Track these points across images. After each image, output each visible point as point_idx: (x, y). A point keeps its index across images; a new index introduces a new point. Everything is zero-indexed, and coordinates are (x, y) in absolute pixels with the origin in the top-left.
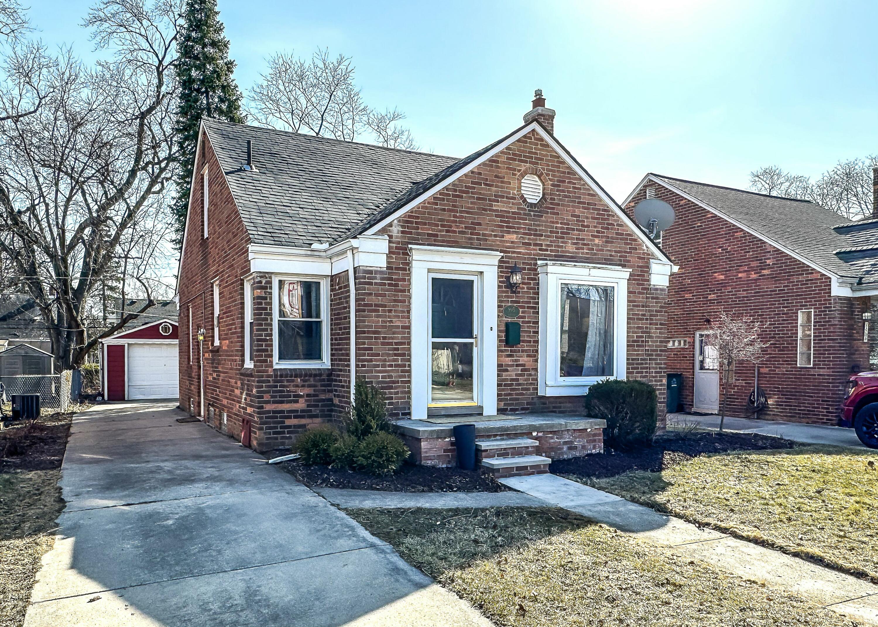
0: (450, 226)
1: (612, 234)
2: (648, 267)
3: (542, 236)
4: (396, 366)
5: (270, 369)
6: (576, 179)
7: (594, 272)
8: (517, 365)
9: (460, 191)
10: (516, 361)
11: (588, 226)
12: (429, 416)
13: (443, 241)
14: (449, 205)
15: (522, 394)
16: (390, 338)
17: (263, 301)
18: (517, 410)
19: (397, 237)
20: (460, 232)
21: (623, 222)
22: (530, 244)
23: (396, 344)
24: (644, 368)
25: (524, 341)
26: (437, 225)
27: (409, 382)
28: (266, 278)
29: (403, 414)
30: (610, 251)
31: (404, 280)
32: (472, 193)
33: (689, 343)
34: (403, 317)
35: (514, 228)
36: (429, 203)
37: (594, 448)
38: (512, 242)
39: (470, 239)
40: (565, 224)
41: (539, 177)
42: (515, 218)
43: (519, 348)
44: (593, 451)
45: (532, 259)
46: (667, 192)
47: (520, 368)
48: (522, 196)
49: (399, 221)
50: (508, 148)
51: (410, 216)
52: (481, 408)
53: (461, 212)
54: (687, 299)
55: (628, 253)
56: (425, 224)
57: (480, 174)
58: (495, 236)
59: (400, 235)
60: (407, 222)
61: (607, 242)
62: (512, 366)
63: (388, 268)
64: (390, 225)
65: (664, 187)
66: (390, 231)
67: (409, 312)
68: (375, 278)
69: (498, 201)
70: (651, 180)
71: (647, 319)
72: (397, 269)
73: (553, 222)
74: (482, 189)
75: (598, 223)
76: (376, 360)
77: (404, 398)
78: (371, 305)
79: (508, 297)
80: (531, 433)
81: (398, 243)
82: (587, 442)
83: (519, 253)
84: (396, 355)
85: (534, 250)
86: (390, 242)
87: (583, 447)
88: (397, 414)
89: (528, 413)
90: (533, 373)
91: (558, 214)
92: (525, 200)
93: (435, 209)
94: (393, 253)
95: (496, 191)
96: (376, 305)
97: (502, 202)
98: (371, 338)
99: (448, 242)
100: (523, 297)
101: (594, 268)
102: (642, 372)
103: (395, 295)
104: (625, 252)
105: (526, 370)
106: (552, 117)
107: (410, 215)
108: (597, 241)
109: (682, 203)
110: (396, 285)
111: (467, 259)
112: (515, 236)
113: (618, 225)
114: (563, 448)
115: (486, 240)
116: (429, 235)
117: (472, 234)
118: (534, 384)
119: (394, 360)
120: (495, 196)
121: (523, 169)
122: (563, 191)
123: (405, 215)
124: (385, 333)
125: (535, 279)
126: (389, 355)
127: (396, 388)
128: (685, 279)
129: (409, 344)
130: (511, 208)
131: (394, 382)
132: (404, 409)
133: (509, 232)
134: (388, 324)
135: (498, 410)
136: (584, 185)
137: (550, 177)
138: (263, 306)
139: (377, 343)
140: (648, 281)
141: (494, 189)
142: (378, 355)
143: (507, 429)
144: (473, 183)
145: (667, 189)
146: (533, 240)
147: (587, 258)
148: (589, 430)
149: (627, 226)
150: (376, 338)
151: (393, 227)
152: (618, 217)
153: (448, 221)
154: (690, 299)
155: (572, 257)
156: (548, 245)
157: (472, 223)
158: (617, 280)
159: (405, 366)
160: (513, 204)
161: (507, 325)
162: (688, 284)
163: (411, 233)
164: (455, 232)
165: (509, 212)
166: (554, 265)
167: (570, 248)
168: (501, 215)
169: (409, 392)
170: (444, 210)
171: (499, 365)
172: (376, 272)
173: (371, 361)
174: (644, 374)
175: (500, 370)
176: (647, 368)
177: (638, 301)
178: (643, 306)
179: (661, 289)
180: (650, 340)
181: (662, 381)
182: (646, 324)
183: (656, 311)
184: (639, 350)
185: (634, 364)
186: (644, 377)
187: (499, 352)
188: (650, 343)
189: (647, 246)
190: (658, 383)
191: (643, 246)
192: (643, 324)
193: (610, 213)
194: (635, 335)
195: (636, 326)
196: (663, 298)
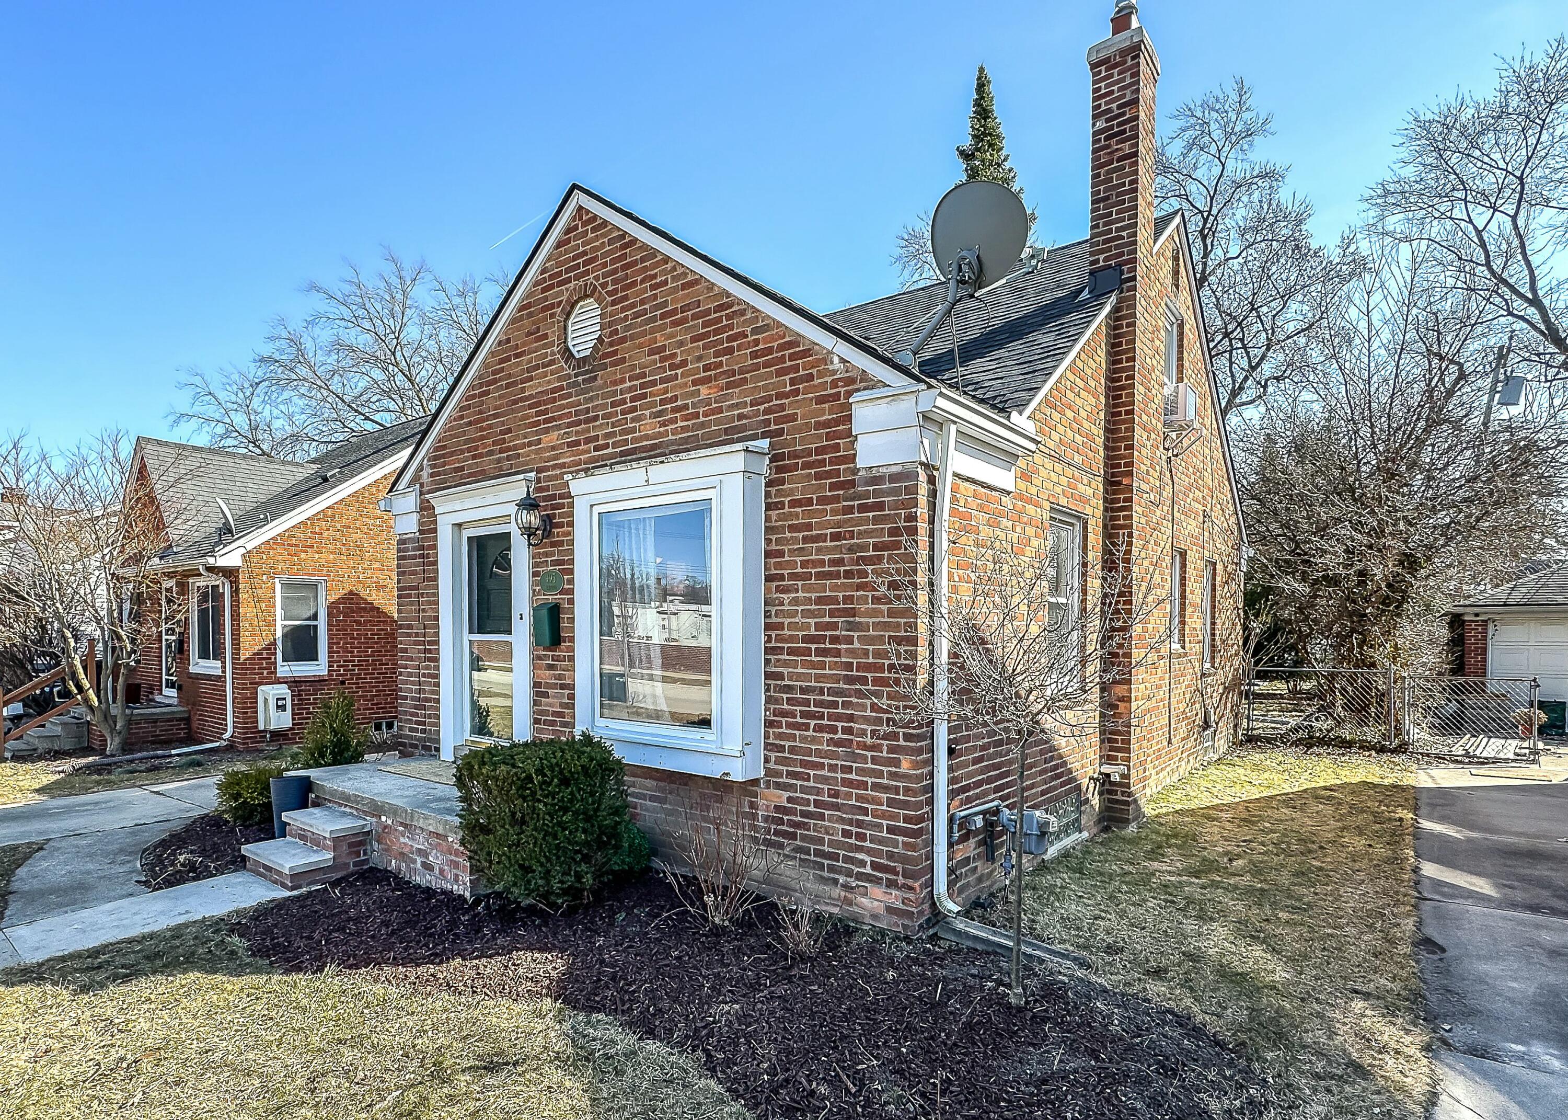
0: (478, 446)
1: (743, 357)
2: (848, 419)
3: (596, 418)
4: (429, 675)
6: (658, 264)
8: (561, 686)
9: (487, 382)
10: (560, 677)
11: (684, 363)
13: (470, 474)
14: (476, 412)
16: (422, 634)
19: (428, 484)
20: (488, 454)
21: (768, 316)
22: (580, 443)
23: (429, 643)
24: (839, 717)
26: (463, 450)
27: (439, 701)
30: (738, 406)
32: (500, 379)
35: (554, 419)
36: (455, 419)
38: (553, 448)
39: (499, 461)
40: (638, 377)
41: (594, 297)
42: (555, 400)
48: (569, 350)
49: (429, 457)
50: (543, 270)
51: (438, 448)
53: (489, 418)
55: (786, 395)
56: (452, 454)
57: (507, 340)
58: (529, 444)
59: (431, 479)
60: (436, 458)
61: (729, 386)
62: (554, 686)
63: (421, 532)
64: (421, 465)
66: (421, 477)
68: (409, 550)
69: (531, 379)
71: (848, 574)
72: (426, 531)
73: (616, 382)
74: (513, 365)
75: (705, 347)
77: (436, 725)
79: (547, 555)
83: (565, 466)
85: (587, 452)
86: (420, 493)
91: (624, 360)
92: (572, 357)
93: (462, 426)
94: (424, 509)
95: (529, 361)
97: (536, 377)
99: (475, 473)
101: (651, 463)
102: (834, 730)
103: (426, 571)
104: (779, 396)
107: (437, 445)
108: (704, 391)
110: (427, 556)
112: (556, 434)
113: (755, 331)
115: (518, 456)
116: (455, 470)
117: (500, 451)
120: (528, 370)
121: (565, 297)
122: (633, 305)
123: (434, 448)
130: (548, 382)
132: (436, 741)
133: (547, 431)
136: (674, 269)
137: (610, 287)
140: (850, 458)
141: (526, 358)
144: (502, 359)
146: (583, 432)
147: (685, 440)
149: (779, 324)
151: (424, 468)
152: (754, 309)
153: (475, 438)
155: (654, 447)
156: (608, 436)
157: (501, 432)
160: (551, 373)
163: (439, 473)
164: (483, 453)
165: (546, 392)
167: (649, 426)
168: (537, 403)
169: (439, 717)
170: (470, 423)
171: (536, 685)
172: (410, 541)
174: (839, 735)
175: (538, 694)
176: (851, 718)
177: (820, 526)
178: (836, 537)
179: (894, 478)
180: (856, 634)
181: (897, 763)
182: (844, 587)
183: (876, 547)
184: (822, 665)
185: (807, 703)
186: (839, 743)
187: (536, 659)
188: (856, 645)
189: (842, 360)
190: (885, 769)
191: (832, 363)
192: (834, 588)
193: (735, 308)
194: (812, 621)
195: (813, 596)
196: (902, 501)
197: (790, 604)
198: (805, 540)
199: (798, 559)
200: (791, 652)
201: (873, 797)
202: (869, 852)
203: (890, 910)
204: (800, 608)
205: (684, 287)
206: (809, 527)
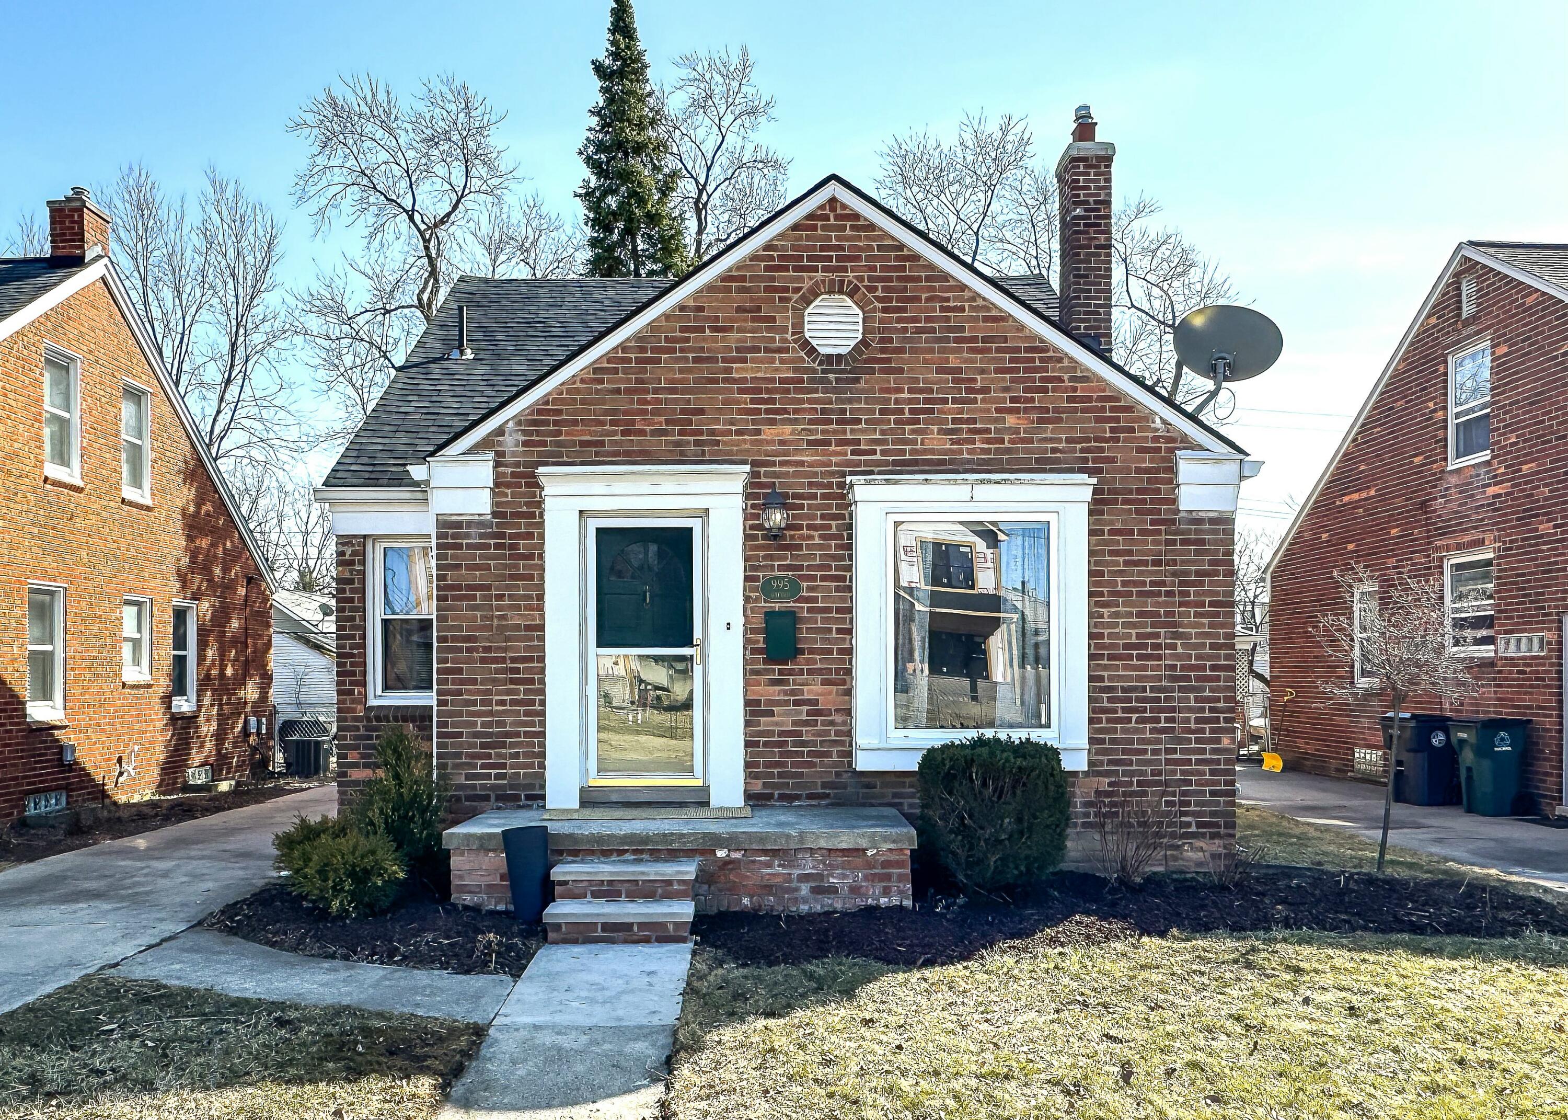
0: (633, 423)
1: (1058, 399)
2: (1172, 470)
3: (857, 422)
4: (513, 702)
5: (360, 707)
6: (950, 289)
7: (982, 492)
8: (797, 703)
9: (654, 350)
10: (793, 692)
11: (985, 390)
12: (584, 803)
13: (616, 454)
14: (629, 381)
15: (811, 765)
16: (498, 649)
17: (347, 587)
18: (798, 797)
19: (514, 454)
20: (655, 433)
21: (1088, 370)
22: (828, 443)
23: (514, 660)
24: (1161, 710)
25: (812, 651)
26: (602, 423)
27: (543, 734)
28: (353, 545)
29: (528, 797)
30: (1051, 440)
31: (530, 536)
32: (682, 350)
33: (1549, 643)
34: (529, 608)
35: (785, 411)
36: (583, 381)
37: (886, 892)
38: (782, 442)
39: (677, 444)
40: (921, 391)
41: (851, 295)
42: (788, 391)
43: (802, 662)
44: (883, 901)
45: (832, 474)
46: (1500, 280)
47: (805, 708)
48: (807, 342)
49: (519, 423)
50: (768, 247)
51: (540, 412)
52: (705, 789)
53: (656, 391)
54: (1542, 536)
55: (1106, 440)
56: (575, 423)
57: (700, 309)
58: (739, 433)
59: (521, 449)
60: (535, 423)
61: (1041, 421)
62: (784, 703)
63: (495, 514)
64: (500, 431)
65: (1492, 270)
66: (500, 444)
67: (541, 597)
68: (467, 536)
69: (744, 360)
70: (1467, 259)
71: (1169, 594)
72: (514, 515)
73: (888, 390)
74: (705, 339)
75: (1012, 381)
76: (469, 692)
77: (531, 765)
78: (459, 587)
79: (771, 558)
80: (713, 852)
81: (517, 464)
82: (866, 878)
83: (802, 463)
84: (513, 681)
85: (838, 456)
86: (497, 465)
87: (855, 890)
88: (516, 798)
89: (827, 806)
90: (839, 718)
91: (901, 371)
92: (812, 351)
93: (597, 391)
94: (508, 485)
95: (739, 340)
96: (469, 588)
97: (753, 360)
98: (460, 650)
99: (627, 453)
100: (812, 557)
101: (982, 482)
102: (1157, 720)
103: (510, 567)
104: (1099, 439)
105: (819, 713)
106: (1108, 160)
107: (542, 409)
108: (1011, 421)
109: (1530, 301)
110: (513, 547)
111: (668, 485)
112: (788, 428)
113: (1073, 379)
114: (797, 889)
115: (717, 443)
116: (583, 444)
117: (681, 433)
118: (842, 743)
119: (509, 692)
120: (738, 350)
121: (806, 285)
122: (915, 320)
123: (531, 409)
124: (488, 639)
125: (842, 517)
126: (494, 681)
127: (513, 746)
128: (1538, 487)
129: (542, 659)
130: (777, 370)
131: (508, 735)
132: (532, 786)
133: (773, 422)
134: (496, 622)
135: (749, 796)
136: (973, 299)
137: (879, 293)
138: (348, 595)
139: (470, 660)
140: (1174, 501)
141: (734, 335)
142: (475, 681)
143: (645, 840)
144: (684, 329)
145: (1499, 273)
146: (835, 432)
148: (869, 853)
149: (1100, 379)
150: (469, 650)
151: (507, 435)
152: (1072, 359)
153: (625, 413)
154: (1548, 535)
156: (874, 442)
157: (683, 411)
158: (1052, 507)
159: (532, 703)
160: (782, 361)
161: (770, 615)
162: (1545, 499)
163: (544, 444)
164: (642, 433)
165: (772, 380)
166: (868, 483)
167: (937, 441)
168: (754, 389)
169: (543, 755)
170: (618, 391)
171: (749, 703)
172: (470, 524)
173: (459, 692)
174: (1162, 724)
175: (753, 713)
176: (1173, 710)
177: (1141, 553)
178: (1157, 563)
179: (1212, 521)
180: (1179, 642)
181: (1218, 741)
182: (1166, 604)
183: (1197, 573)
184: (1145, 668)
185: (1129, 700)
186: (1163, 731)
187: (750, 674)
188: (1180, 650)
189: (1164, 421)
190: (1208, 747)
191: (1154, 422)
192: (1158, 604)
193: (1051, 354)
194: (1133, 632)
195: (1135, 610)
196: (1221, 540)
197: (1109, 617)
198: (1126, 563)
199: (1119, 579)
200: (1111, 657)
201: (1197, 770)
202: (1193, 814)
203: (1214, 856)
204: (1120, 621)
205: (986, 319)
206: (1130, 553)
